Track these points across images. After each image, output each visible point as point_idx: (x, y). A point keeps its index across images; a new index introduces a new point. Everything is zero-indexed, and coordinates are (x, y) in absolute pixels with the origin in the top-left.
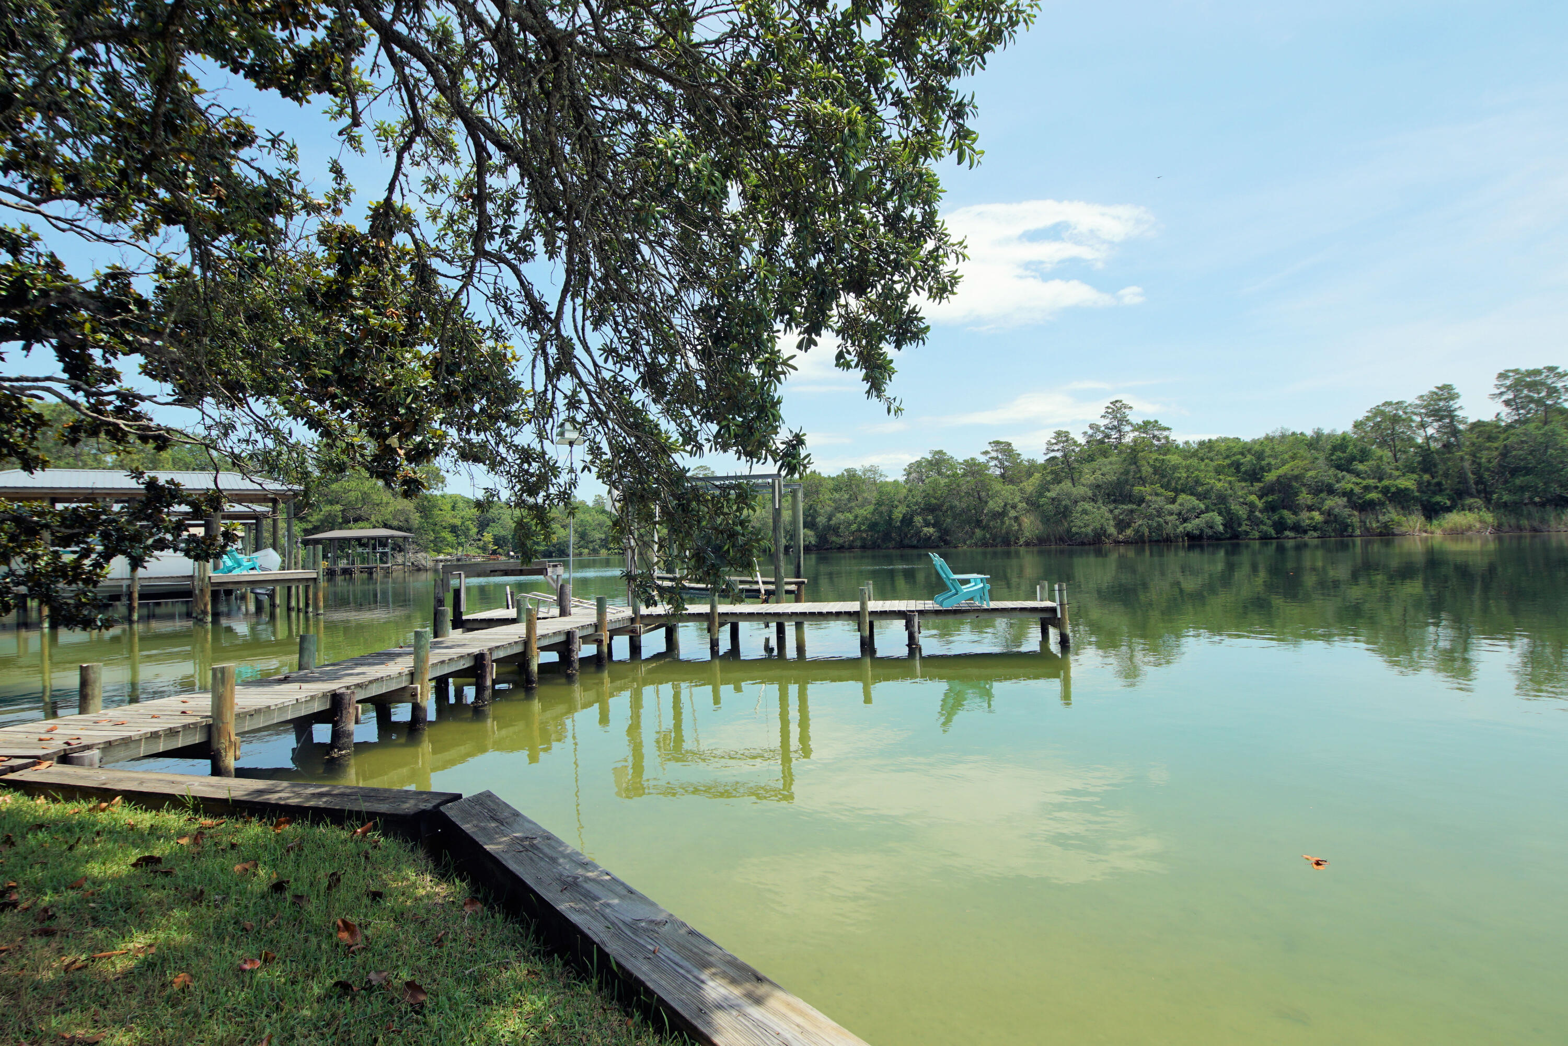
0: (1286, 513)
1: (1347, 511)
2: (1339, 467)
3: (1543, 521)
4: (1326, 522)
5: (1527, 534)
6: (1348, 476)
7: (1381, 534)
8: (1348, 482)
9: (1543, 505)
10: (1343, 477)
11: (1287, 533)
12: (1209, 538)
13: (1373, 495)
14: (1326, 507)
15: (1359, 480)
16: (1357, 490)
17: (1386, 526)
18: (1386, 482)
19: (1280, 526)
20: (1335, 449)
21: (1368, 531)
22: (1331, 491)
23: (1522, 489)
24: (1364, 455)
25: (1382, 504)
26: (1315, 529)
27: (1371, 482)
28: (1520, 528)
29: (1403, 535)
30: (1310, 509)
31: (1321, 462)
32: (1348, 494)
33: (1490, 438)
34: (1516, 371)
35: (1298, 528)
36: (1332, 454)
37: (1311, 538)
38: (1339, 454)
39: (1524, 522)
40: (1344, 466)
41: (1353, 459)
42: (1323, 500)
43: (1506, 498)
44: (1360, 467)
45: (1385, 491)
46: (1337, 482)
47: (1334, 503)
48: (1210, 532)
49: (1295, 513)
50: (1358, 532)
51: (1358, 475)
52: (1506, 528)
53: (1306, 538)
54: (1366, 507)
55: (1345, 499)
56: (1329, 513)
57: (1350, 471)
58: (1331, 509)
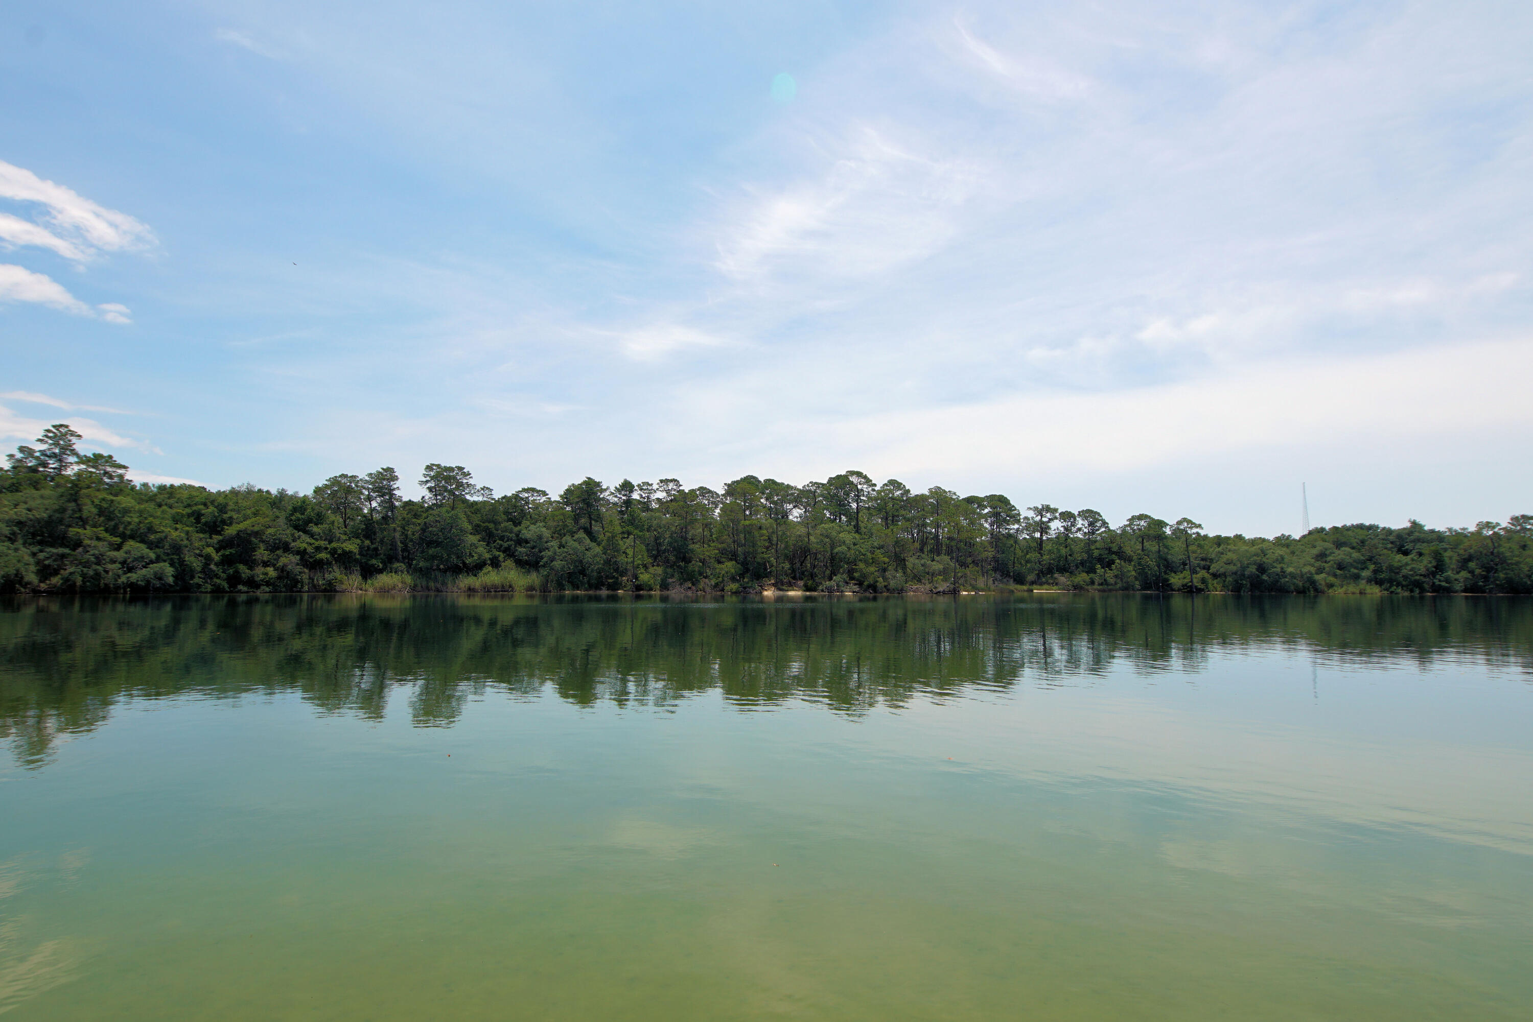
0: (242, 567)
1: (299, 569)
2: (297, 528)
3: (444, 583)
4: (279, 578)
5: (432, 593)
6: (304, 537)
7: (325, 590)
8: (303, 542)
9: (445, 571)
10: (299, 537)
11: (240, 587)
12: (156, 590)
13: (323, 555)
14: (280, 564)
15: (313, 541)
16: (310, 550)
17: (330, 583)
18: (334, 545)
19: (235, 580)
20: (295, 510)
21: (314, 587)
22: (286, 548)
23: (434, 557)
24: (319, 519)
25: (329, 563)
26: (268, 584)
27: (322, 543)
28: (428, 589)
29: (343, 591)
30: (266, 564)
31: (282, 521)
32: (302, 553)
33: (416, 516)
34: (438, 466)
35: (252, 583)
36: (292, 515)
37: (263, 593)
38: (298, 515)
39: (432, 584)
40: (301, 527)
41: (310, 521)
42: (279, 557)
43: (421, 564)
44: (315, 529)
45: (333, 552)
46: (294, 541)
47: (289, 560)
48: (157, 584)
49: (251, 568)
50: (306, 588)
51: (312, 535)
52: (419, 588)
53: (258, 593)
54: (316, 565)
55: (298, 557)
56: (282, 569)
57: (305, 532)
58: (285, 566)
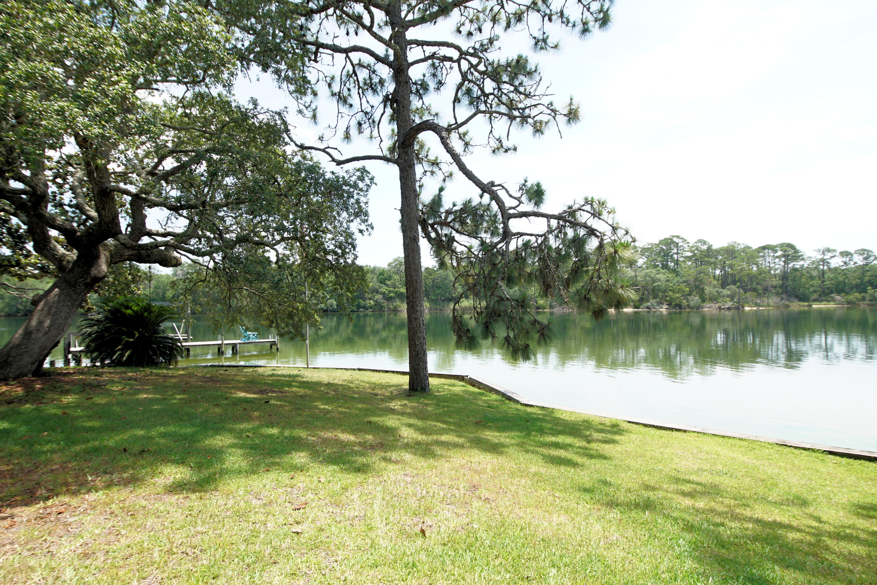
0: (361, 300)
1: (382, 301)
2: (381, 282)
3: (443, 307)
4: (375, 305)
5: (438, 311)
6: (384, 286)
7: (394, 311)
8: (384, 289)
9: (443, 301)
10: (382, 286)
11: (361, 309)
12: (331, 311)
13: (392, 295)
14: (375, 299)
15: (388, 288)
16: (387, 292)
17: (395, 307)
18: (396, 290)
19: (359, 306)
20: (380, 274)
21: (389, 309)
22: (378, 292)
23: (438, 295)
24: (390, 278)
25: (395, 298)
26: (371, 308)
27: (391, 289)
28: (437, 309)
29: (401, 311)
30: (370, 299)
31: (375, 279)
32: (383, 294)
33: (430, 275)
35: (364, 307)
36: (379, 276)
37: (369, 312)
38: (381, 276)
39: (438, 307)
40: (383, 282)
41: (386, 279)
42: (375, 296)
43: (433, 298)
44: (388, 283)
45: (396, 293)
46: (380, 288)
47: (378, 297)
48: (331, 308)
49: (364, 301)
50: (386, 309)
51: (387, 286)
53: (368, 312)
54: (389, 299)
55: (382, 296)
56: (376, 301)
57: (385, 284)
58: (377, 299)
